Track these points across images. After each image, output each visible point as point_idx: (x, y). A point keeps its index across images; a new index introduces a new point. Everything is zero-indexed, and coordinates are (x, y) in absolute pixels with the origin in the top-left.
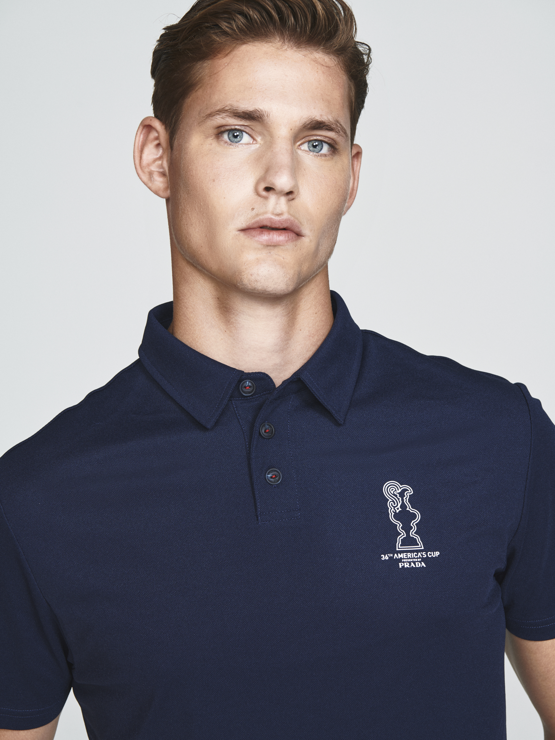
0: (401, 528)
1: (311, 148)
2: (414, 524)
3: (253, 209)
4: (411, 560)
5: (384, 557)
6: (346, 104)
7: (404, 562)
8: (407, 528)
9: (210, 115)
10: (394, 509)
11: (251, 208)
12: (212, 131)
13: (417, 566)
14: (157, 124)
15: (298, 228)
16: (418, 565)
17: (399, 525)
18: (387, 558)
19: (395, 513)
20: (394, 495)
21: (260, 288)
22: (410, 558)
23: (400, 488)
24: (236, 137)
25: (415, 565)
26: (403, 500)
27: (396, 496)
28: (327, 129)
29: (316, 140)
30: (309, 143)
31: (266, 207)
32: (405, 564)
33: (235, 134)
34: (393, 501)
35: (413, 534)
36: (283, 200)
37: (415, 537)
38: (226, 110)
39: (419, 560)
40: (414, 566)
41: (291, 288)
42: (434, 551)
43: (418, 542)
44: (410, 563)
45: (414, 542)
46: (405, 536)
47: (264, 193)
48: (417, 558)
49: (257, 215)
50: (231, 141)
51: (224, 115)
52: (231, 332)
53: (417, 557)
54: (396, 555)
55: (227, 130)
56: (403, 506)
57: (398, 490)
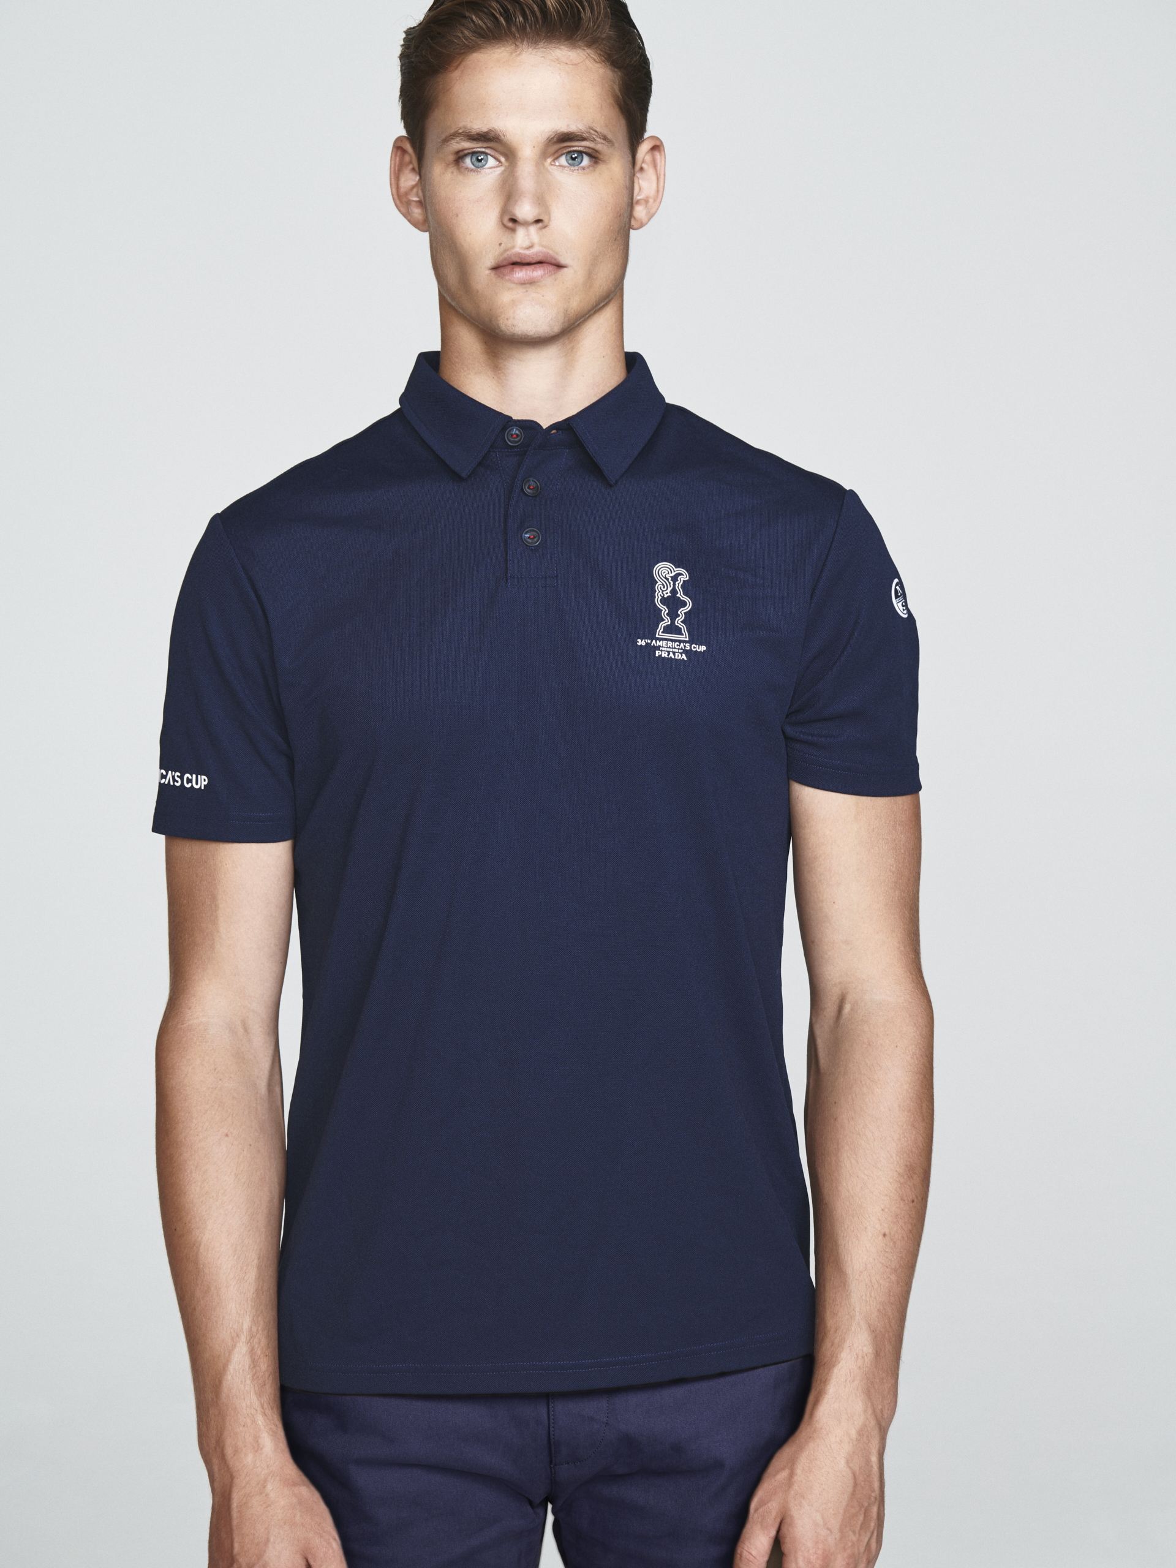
0: (667, 614)
1: (570, 162)
2: (682, 612)
3: (500, 244)
4: (671, 650)
5: (641, 642)
6: (611, 100)
7: (662, 651)
8: (673, 615)
9: (446, 140)
10: (663, 593)
11: (498, 244)
12: (451, 158)
13: (676, 657)
14: (408, 147)
15: (555, 259)
16: (678, 656)
17: (665, 610)
18: (643, 643)
19: (663, 597)
20: (666, 578)
21: (520, 333)
22: (670, 647)
23: (674, 571)
24: (480, 161)
25: (675, 656)
26: (674, 585)
27: (667, 579)
28: (578, 140)
29: (574, 151)
30: (566, 156)
31: (513, 240)
32: (663, 652)
33: (480, 158)
34: (663, 585)
35: (679, 622)
36: (533, 229)
37: (680, 626)
38: (460, 134)
39: (680, 651)
40: (673, 657)
41: (557, 329)
42: (700, 644)
43: (683, 632)
44: (669, 652)
45: (678, 631)
46: (669, 623)
47: (510, 224)
48: (679, 649)
49: (506, 251)
50: (477, 167)
51: (458, 139)
52: (499, 378)
53: (678, 647)
54: (654, 641)
55: (469, 154)
56: (674, 591)
57: (671, 573)
